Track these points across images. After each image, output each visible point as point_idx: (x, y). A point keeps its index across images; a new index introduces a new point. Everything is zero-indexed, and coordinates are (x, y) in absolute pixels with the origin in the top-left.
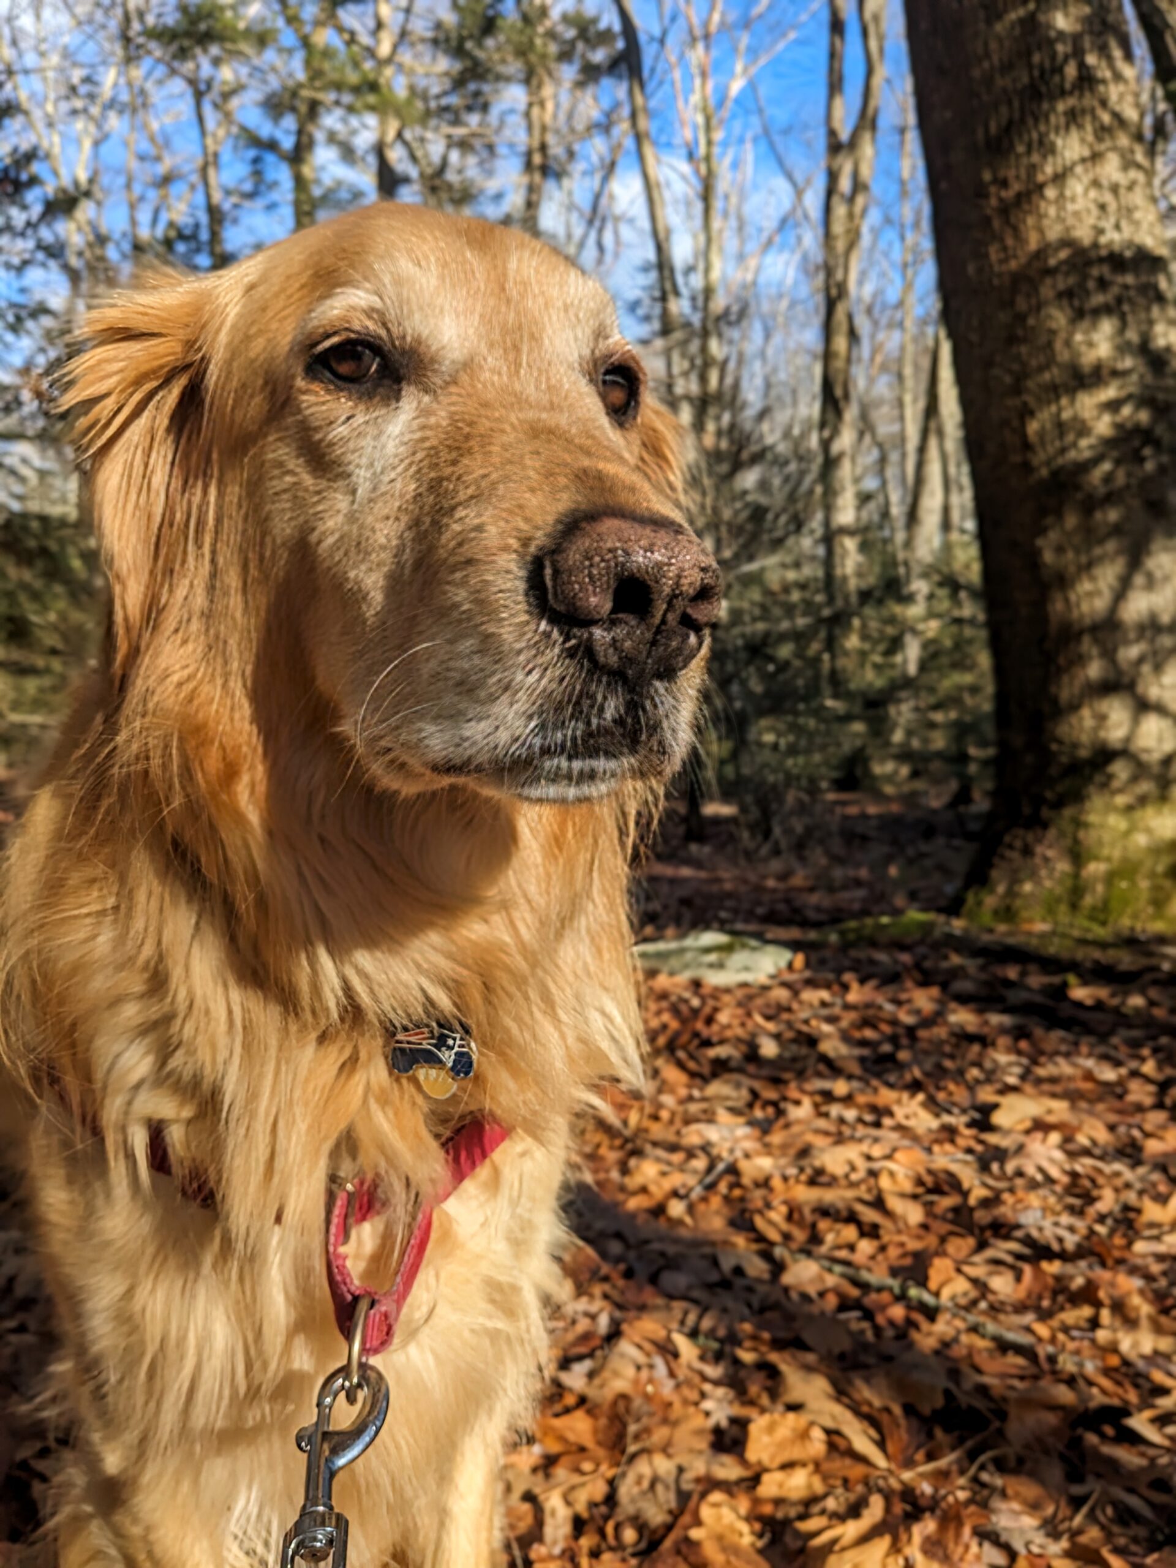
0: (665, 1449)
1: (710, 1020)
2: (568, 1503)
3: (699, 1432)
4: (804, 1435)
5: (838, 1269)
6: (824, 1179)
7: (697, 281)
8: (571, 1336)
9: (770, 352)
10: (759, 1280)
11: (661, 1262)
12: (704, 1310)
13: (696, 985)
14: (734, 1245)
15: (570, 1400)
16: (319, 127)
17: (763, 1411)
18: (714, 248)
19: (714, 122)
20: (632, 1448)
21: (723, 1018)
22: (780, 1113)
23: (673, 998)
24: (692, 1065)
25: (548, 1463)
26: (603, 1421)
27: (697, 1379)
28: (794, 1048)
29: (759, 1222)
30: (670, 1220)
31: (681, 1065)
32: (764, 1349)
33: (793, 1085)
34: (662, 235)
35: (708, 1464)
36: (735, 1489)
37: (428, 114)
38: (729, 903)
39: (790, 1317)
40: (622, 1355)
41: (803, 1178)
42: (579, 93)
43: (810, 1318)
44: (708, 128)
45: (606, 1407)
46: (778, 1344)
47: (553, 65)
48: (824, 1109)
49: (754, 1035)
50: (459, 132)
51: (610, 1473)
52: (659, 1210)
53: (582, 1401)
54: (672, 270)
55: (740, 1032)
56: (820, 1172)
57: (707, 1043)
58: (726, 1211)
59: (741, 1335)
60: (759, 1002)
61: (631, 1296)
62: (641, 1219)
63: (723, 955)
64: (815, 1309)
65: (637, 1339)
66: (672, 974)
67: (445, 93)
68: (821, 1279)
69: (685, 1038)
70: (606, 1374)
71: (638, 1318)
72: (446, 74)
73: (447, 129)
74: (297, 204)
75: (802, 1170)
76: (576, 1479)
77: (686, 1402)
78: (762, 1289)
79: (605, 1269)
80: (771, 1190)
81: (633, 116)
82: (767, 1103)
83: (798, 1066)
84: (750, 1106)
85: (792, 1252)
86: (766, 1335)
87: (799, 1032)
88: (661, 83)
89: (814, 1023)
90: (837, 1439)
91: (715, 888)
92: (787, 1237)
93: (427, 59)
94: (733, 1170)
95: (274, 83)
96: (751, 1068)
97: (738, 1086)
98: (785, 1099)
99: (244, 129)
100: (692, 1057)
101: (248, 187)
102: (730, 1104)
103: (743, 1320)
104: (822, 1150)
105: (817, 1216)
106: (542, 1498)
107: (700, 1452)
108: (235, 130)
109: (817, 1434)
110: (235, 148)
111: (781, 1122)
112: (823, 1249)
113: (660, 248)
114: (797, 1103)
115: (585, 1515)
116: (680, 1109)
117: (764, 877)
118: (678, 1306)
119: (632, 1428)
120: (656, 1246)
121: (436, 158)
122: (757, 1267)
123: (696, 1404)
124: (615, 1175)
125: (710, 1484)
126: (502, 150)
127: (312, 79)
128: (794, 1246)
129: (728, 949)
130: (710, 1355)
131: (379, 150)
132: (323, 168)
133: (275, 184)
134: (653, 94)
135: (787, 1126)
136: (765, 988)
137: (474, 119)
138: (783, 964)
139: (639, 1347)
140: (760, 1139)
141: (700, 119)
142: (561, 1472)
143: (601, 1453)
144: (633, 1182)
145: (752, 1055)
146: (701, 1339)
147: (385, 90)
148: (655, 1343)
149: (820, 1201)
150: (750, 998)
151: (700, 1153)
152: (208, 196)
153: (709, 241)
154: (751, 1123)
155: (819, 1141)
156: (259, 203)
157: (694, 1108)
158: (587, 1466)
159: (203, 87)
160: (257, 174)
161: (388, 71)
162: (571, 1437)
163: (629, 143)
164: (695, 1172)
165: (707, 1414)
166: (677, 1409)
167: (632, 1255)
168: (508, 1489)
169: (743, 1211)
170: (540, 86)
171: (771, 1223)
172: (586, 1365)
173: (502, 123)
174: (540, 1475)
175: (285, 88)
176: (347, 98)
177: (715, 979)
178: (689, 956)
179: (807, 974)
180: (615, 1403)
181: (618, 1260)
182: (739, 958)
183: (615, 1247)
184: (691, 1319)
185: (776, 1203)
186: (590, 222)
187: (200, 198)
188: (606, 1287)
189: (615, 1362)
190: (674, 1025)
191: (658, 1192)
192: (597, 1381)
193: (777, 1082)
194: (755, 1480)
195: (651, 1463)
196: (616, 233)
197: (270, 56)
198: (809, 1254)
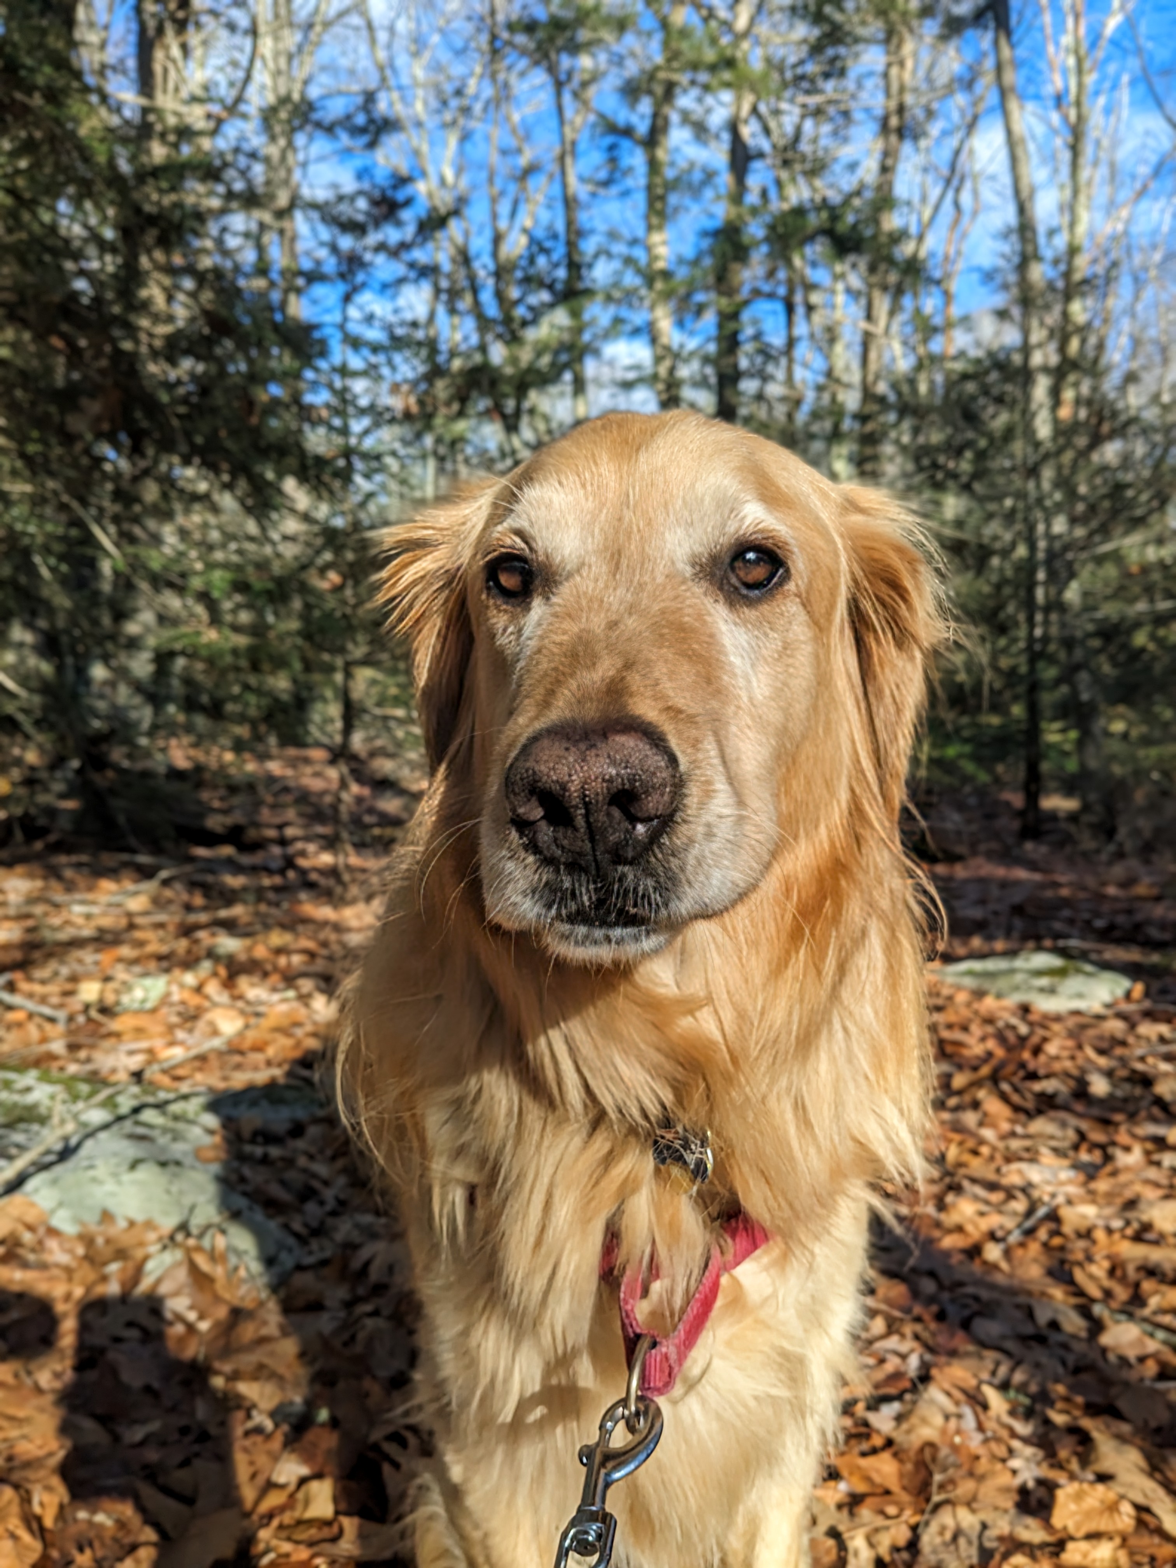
0: (970, 1503)
1: (1037, 1051)
2: (871, 1545)
3: (1006, 1490)
4: (1113, 1508)
5: (1161, 1335)
6: (1150, 1236)
7: (1061, 242)
8: (879, 1375)
9: (1139, 307)
10: (1074, 1337)
11: (975, 1307)
12: (1018, 1363)
13: (1025, 1009)
14: (1050, 1297)
15: (878, 1441)
16: (673, 106)
17: (1072, 1477)
18: (1082, 198)
19: (1087, 65)
20: (936, 1498)
21: (1052, 1049)
22: (1108, 1158)
23: (1000, 1024)
24: (1016, 1098)
25: (854, 1502)
26: (909, 1467)
27: (1004, 1434)
28: (1127, 1087)
29: (1079, 1275)
30: (985, 1263)
31: (1004, 1098)
32: (1077, 1413)
33: (1123, 1129)
34: (1025, 194)
35: (1012, 1523)
36: (1038, 1553)
37: (785, 85)
38: (1066, 913)
39: (1106, 1382)
40: (932, 1402)
41: (1129, 1232)
42: (941, 47)
43: (1126, 1384)
44: (1080, 71)
45: (912, 1454)
46: (1093, 1410)
47: (915, 23)
48: (1156, 1157)
49: (1083, 1071)
50: (813, 100)
51: (914, 1520)
52: (974, 1252)
53: (889, 1443)
54: (1034, 231)
55: (1068, 1064)
56: (1147, 1227)
57: (1033, 1076)
58: (1043, 1259)
59: (1053, 1396)
60: (1091, 1032)
61: (942, 1340)
62: (956, 1259)
63: (1056, 980)
64: (1132, 1376)
65: (947, 1386)
66: (999, 996)
67: (802, 62)
68: (1140, 1342)
69: (1010, 1068)
70: (914, 1420)
71: (949, 1364)
72: (805, 41)
73: (801, 99)
74: (650, 188)
75: (1128, 1223)
76: (880, 1521)
77: (994, 1457)
78: (1079, 1347)
79: (917, 1310)
80: (1094, 1242)
81: (999, 68)
82: (1094, 1146)
83: (1131, 1107)
84: (1076, 1147)
85: (1113, 1311)
86: (1079, 1399)
87: (1134, 1071)
88: (1029, 28)
89: (1151, 1060)
90: (1147, 1517)
91: (1049, 894)
92: (1108, 1294)
93: (784, 27)
94: (1054, 1217)
95: (632, 69)
96: (1079, 1107)
97: (1063, 1125)
98: (1114, 1144)
99: (602, 116)
100: (1016, 1090)
101: (603, 175)
102: (1054, 1143)
103: (1057, 1380)
104: (1151, 1204)
105: (1142, 1274)
106: (846, 1536)
107: (1006, 1511)
108: (592, 118)
109: (1126, 1508)
110: (592, 137)
111: (1108, 1168)
112: (1146, 1312)
113: (1022, 209)
114: (1127, 1149)
115: (887, 1558)
116: (1001, 1145)
117: (1104, 884)
118: (991, 1356)
119: (938, 1478)
120: (970, 1290)
121: (789, 129)
122: (1073, 1323)
123: (1004, 1461)
124: (930, 1209)
125: (1014, 1546)
126: (858, 116)
127: (669, 60)
128: (1114, 1305)
129: (1061, 973)
130: (1021, 1410)
131: (733, 127)
132: (677, 150)
133: (630, 170)
134: (1020, 42)
135: (1114, 1173)
136: (1100, 1018)
137: (829, 86)
138: (1120, 992)
139: (948, 1394)
140: (1085, 1184)
141: (1071, 61)
142: (865, 1513)
143: (905, 1497)
144: (950, 1219)
145: (1081, 1092)
146: (1012, 1394)
147: (741, 65)
148: (964, 1391)
149: (1146, 1259)
150: (1083, 1027)
151: (1019, 1195)
152: (564, 185)
153: (1076, 192)
154: (1076, 1166)
155: (1150, 1194)
156: (614, 190)
157: (1015, 1144)
158: (892, 1510)
159: (563, 77)
160: (613, 161)
161: (745, 45)
162: (877, 1479)
163: (992, 98)
164: (1015, 1213)
165: (1014, 1472)
166: (983, 1465)
167: (946, 1296)
168: (814, 1522)
169: (1063, 1262)
170: (899, 46)
171: (1091, 1277)
172: (895, 1407)
173: (860, 85)
174: (845, 1512)
175: (643, 71)
176: (703, 77)
177: (1046, 1005)
178: (1019, 978)
179: (1147, 1004)
180: (921, 1450)
181: (930, 1300)
182: (1073, 983)
183: (928, 1286)
184: (1003, 1370)
185: (1097, 1257)
186: (948, 182)
187: (556, 189)
188: (918, 1328)
189: (923, 1409)
190: (1000, 1053)
191: (975, 1232)
192: (905, 1426)
193: (1106, 1123)
194: (1060, 1546)
195: (955, 1516)
196: (975, 193)
197: (630, 40)
198: (1131, 1316)
